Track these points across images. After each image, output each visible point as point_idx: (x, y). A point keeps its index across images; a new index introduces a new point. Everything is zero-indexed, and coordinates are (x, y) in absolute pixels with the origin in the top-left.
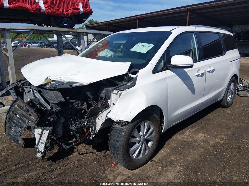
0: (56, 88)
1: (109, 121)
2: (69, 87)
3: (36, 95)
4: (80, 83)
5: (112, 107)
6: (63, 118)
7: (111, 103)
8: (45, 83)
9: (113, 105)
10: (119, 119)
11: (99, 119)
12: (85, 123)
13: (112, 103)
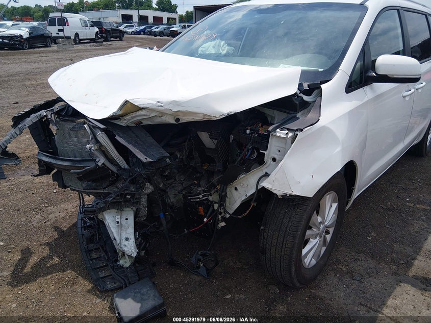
0: (142, 123)
1: (264, 195)
2: (173, 121)
3: (100, 139)
4: (204, 115)
5: (268, 166)
6: (151, 184)
7: (268, 158)
8: (121, 113)
9: (272, 163)
10: (288, 192)
11: (236, 189)
12: (201, 196)
13: (270, 157)
